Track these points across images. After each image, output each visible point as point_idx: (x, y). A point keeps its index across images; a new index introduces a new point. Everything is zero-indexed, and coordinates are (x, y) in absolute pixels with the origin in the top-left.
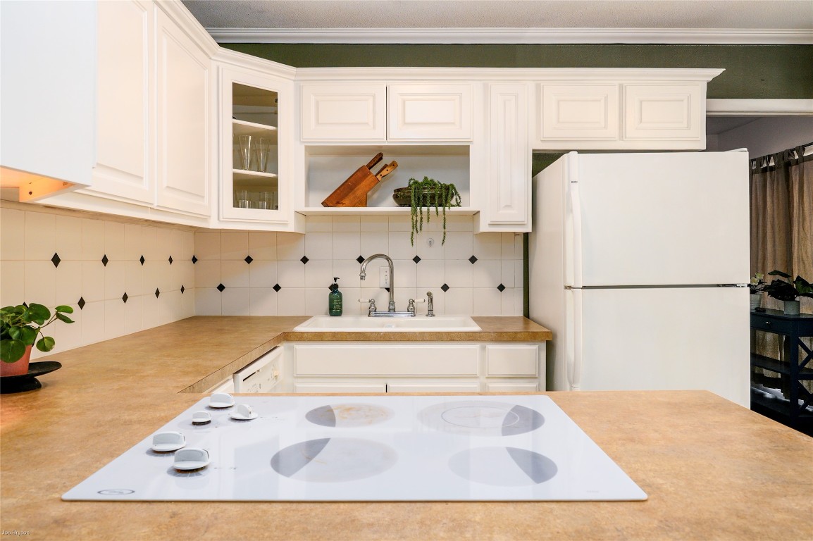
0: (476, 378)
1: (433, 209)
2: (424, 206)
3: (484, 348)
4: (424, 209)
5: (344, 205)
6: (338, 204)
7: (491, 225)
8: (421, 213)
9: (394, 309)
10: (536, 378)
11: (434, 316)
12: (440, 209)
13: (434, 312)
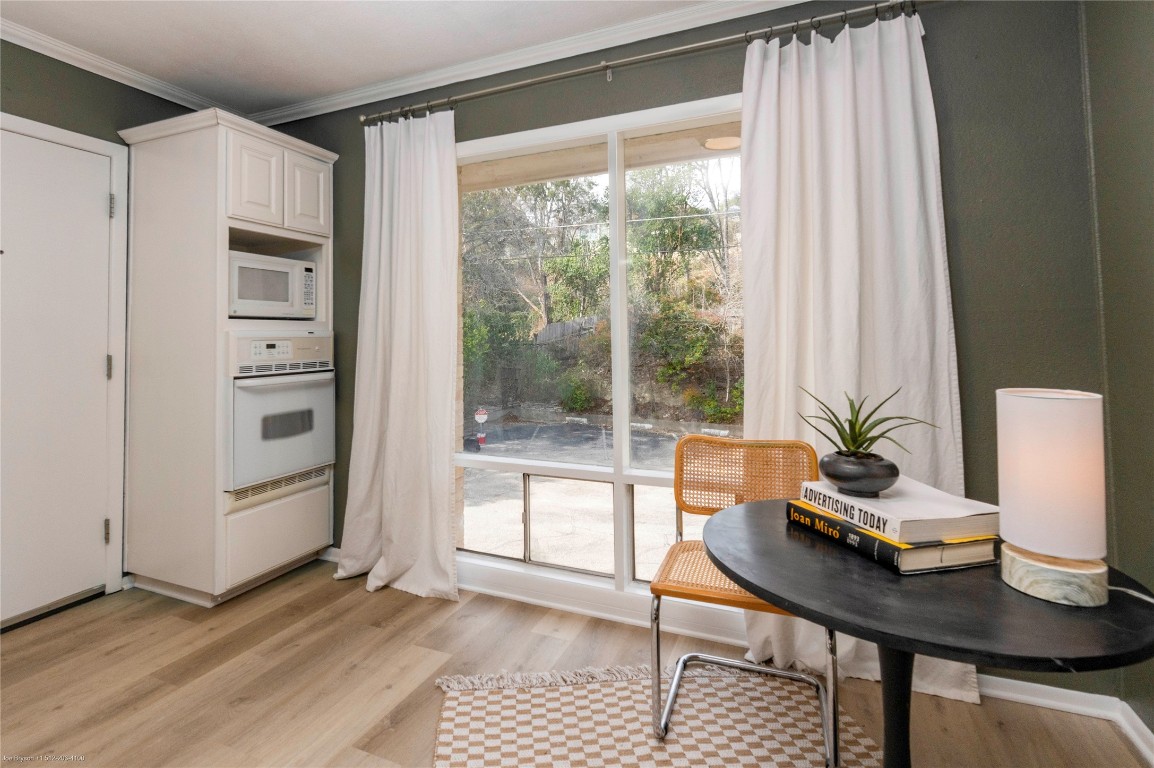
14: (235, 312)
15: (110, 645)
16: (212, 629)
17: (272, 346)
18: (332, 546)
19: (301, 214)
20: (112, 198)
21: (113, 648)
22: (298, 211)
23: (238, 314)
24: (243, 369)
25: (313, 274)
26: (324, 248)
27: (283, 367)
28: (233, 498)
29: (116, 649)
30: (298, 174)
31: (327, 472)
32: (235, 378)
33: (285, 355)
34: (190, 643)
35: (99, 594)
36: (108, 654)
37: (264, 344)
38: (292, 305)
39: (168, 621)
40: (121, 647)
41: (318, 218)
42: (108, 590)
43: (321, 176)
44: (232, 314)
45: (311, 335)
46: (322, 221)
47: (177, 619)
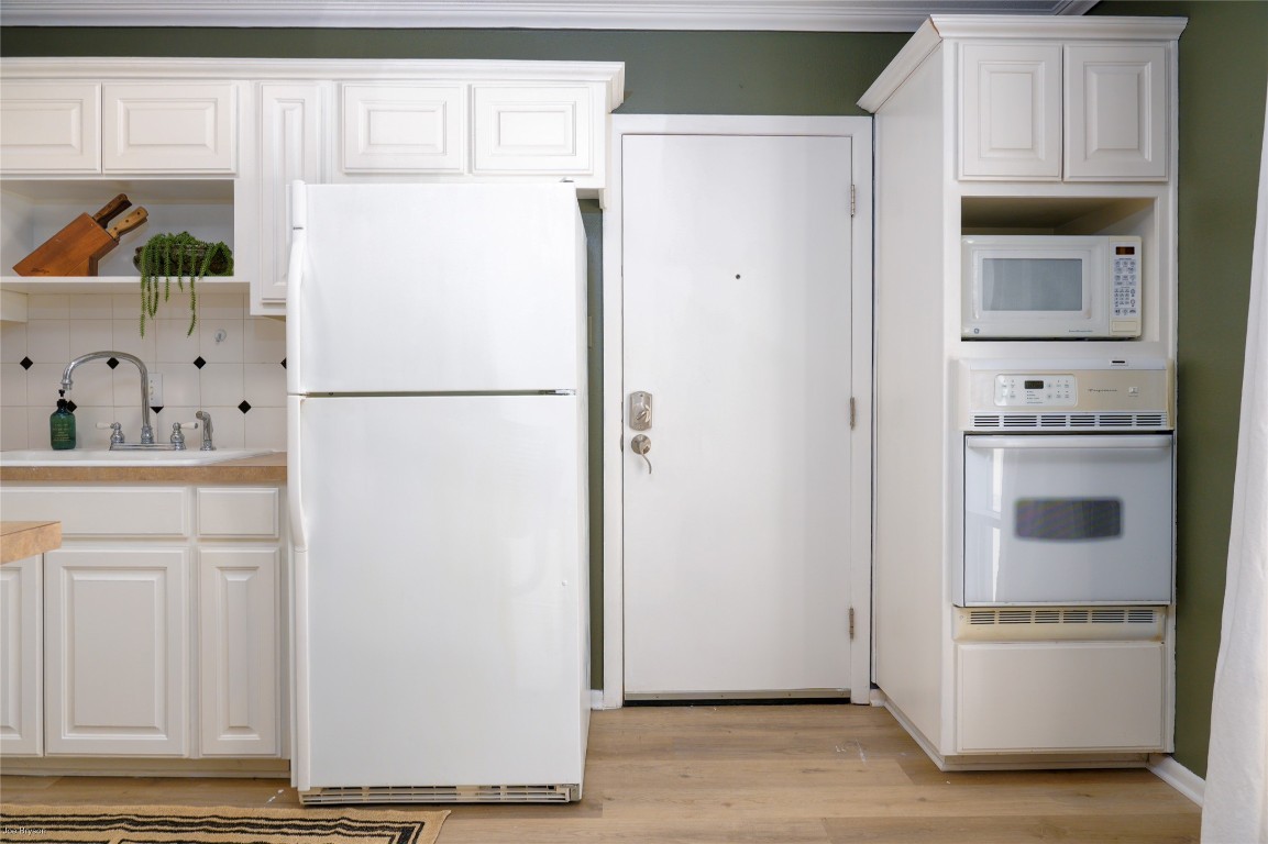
0: (185, 539)
1: (174, 279)
2: (163, 274)
3: (195, 493)
4: (162, 279)
5: (45, 273)
6: (35, 272)
7: (265, 304)
8: (156, 286)
9: (151, 439)
10: (277, 540)
11: (212, 449)
12: (187, 279)
13: (214, 443)
14: (977, 331)
15: (814, 763)
16: (923, 800)
17: (1038, 385)
18: (1171, 755)
19: (1098, 150)
20: (853, 189)
21: (815, 767)
22: (1094, 145)
23: (980, 335)
24: (980, 420)
25: (1137, 256)
26: (1158, 205)
27: (1060, 420)
28: (967, 617)
29: (816, 770)
30: (1093, 79)
31: (1158, 617)
32: (967, 434)
33: (1060, 399)
34: (887, 805)
35: (843, 701)
36: (806, 771)
37: (1021, 381)
38: (1089, 315)
39: (889, 765)
40: (823, 771)
41: (1139, 148)
42: (854, 699)
43: (1148, 69)
44: (969, 332)
45: (1118, 366)
46: (1148, 155)
47: (897, 766)
